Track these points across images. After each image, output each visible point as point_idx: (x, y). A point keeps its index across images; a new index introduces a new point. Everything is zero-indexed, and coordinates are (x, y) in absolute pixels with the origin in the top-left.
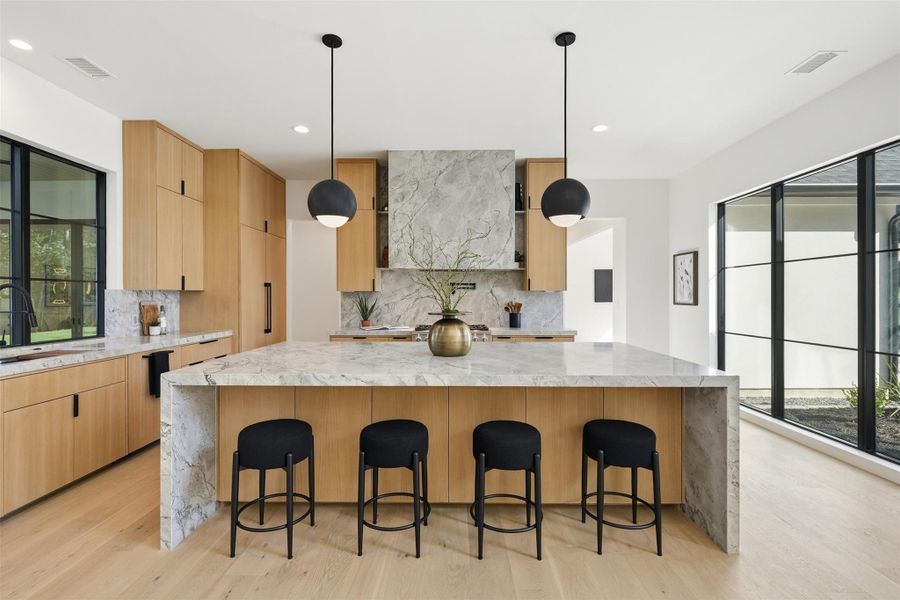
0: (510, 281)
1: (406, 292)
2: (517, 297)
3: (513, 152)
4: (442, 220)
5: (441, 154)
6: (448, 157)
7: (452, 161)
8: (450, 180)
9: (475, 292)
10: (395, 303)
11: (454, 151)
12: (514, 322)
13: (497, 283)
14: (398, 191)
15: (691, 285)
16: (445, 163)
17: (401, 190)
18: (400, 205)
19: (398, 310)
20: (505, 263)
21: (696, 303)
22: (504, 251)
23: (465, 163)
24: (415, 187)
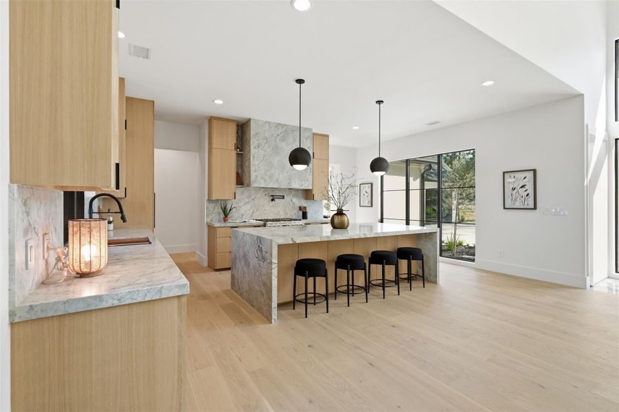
0: (300, 195)
1: (247, 200)
2: (304, 203)
3: (311, 130)
4: (279, 161)
5: (278, 125)
6: (282, 127)
7: (284, 130)
8: (283, 140)
9: (284, 200)
10: (240, 207)
11: (285, 125)
12: (305, 216)
13: (294, 196)
14: (256, 143)
15: (370, 198)
16: (280, 131)
17: (257, 142)
18: (256, 150)
19: (242, 211)
20: (308, 186)
21: (372, 206)
22: (308, 180)
23: (290, 132)
24: (265, 141)
